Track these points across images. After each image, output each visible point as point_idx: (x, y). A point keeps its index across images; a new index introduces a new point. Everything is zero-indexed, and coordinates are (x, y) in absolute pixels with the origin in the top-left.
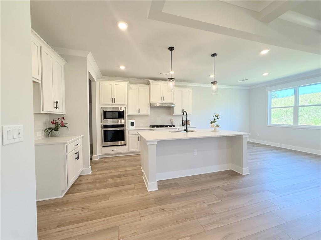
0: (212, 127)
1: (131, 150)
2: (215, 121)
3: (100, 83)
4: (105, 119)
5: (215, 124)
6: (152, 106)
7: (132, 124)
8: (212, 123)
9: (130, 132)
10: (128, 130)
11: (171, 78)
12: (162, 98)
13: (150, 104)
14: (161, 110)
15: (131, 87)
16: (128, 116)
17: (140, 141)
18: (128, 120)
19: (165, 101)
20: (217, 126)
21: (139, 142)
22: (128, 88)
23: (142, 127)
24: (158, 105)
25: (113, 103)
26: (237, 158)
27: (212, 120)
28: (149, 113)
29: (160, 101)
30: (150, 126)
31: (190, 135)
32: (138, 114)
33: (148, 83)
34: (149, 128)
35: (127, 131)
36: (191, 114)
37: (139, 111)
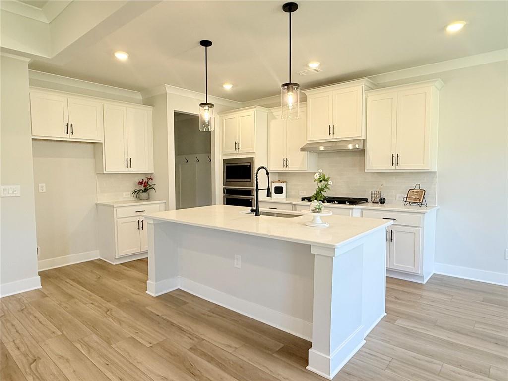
4: (228, 180)
7: (279, 191)
12: (332, 130)
19: (338, 136)
25: (237, 151)
29: (328, 137)
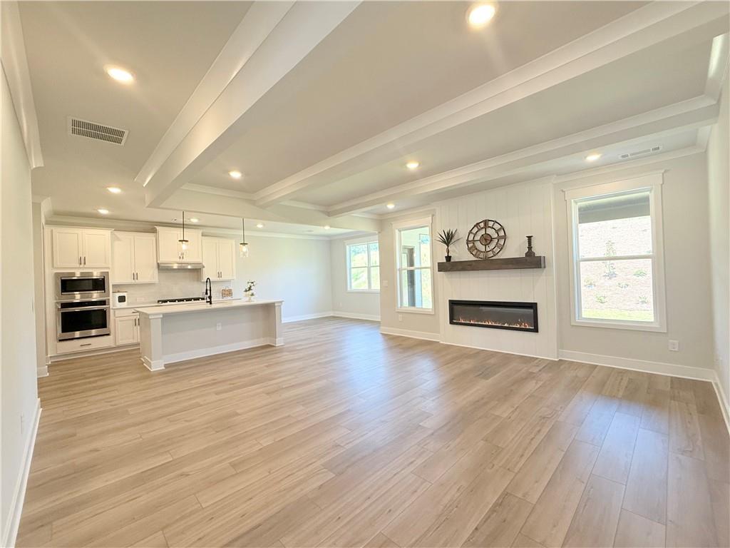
0: (246, 296)
1: (120, 343)
2: (250, 289)
3: (52, 231)
4: (63, 293)
5: (251, 292)
6: (163, 269)
7: (122, 299)
8: (246, 291)
9: (117, 312)
10: (113, 309)
11: (184, 241)
13: (158, 265)
14: (181, 274)
15: (119, 236)
16: (113, 285)
17: (139, 327)
18: (113, 292)
19: (185, 260)
20: (252, 295)
21: (135, 328)
22: (114, 239)
23: (143, 303)
24: (175, 266)
25: (82, 266)
26: (271, 330)
27: (247, 288)
28: (156, 280)
29: (178, 260)
30: (158, 301)
31: (214, 306)
32: (133, 281)
33: (154, 231)
34: (157, 304)
35: (111, 311)
36: (235, 278)
37: (135, 276)
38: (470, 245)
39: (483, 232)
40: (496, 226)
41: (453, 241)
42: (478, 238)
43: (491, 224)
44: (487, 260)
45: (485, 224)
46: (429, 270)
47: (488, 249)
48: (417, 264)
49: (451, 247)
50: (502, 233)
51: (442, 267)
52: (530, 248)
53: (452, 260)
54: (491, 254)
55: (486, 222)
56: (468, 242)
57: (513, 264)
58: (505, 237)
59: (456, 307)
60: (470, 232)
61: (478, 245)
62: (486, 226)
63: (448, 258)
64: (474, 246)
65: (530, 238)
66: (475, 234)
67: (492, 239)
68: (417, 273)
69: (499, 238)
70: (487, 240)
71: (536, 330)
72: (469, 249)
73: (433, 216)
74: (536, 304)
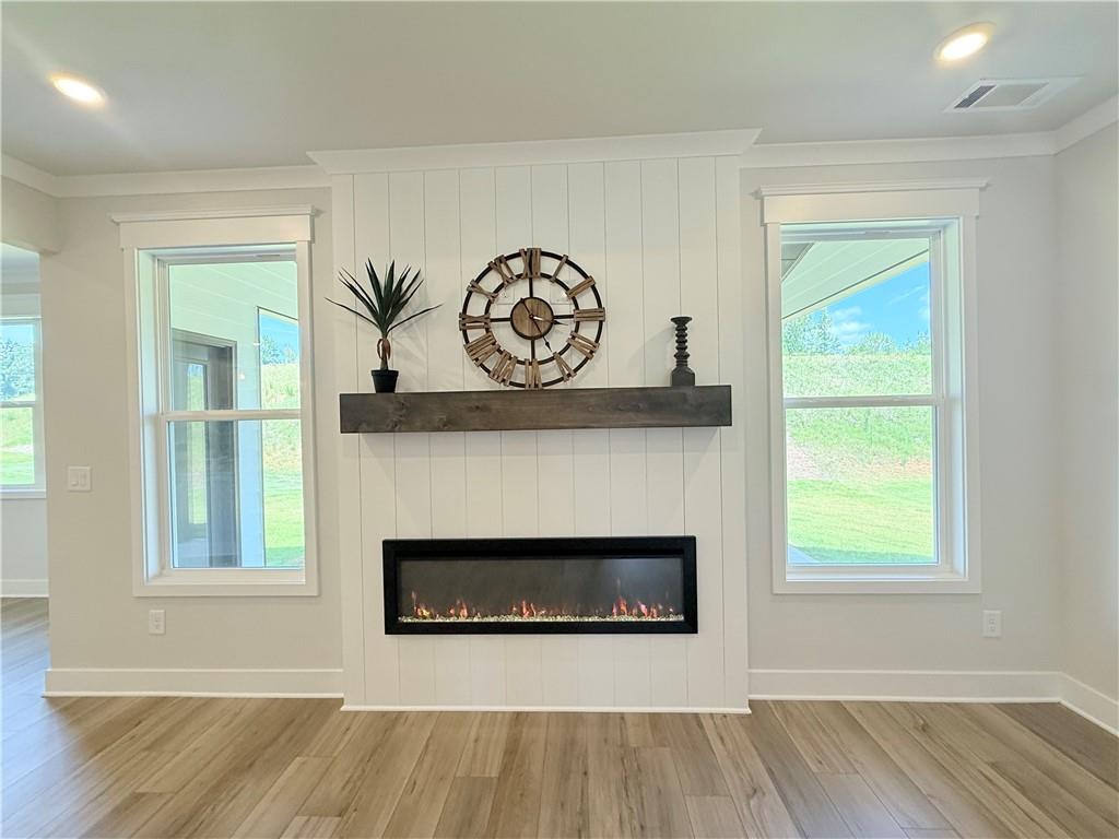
38: (475, 335)
39: (520, 291)
40: (570, 277)
41: (403, 315)
42: (502, 309)
43: (548, 266)
44: (537, 390)
45: (530, 265)
46: (295, 425)
47: (542, 352)
48: (244, 399)
49: (397, 337)
50: (587, 302)
51: (357, 415)
52: (682, 356)
53: (399, 389)
54: (550, 373)
55: (531, 257)
56: (466, 321)
57: (637, 410)
58: (598, 316)
59: (410, 569)
60: (474, 288)
61: (504, 335)
62: (532, 273)
63: (386, 379)
64: (489, 338)
65: (681, 323)
66: (491, 300)
67: (555, 320)
68: (244, 434)
69: (580, 317)
70: (534, 320)
71: (690, 625)
72: (471, 348)
73: (315, 214)
74: (693, 539)
